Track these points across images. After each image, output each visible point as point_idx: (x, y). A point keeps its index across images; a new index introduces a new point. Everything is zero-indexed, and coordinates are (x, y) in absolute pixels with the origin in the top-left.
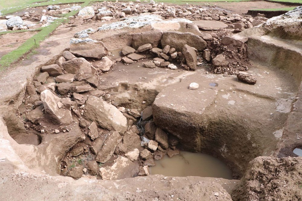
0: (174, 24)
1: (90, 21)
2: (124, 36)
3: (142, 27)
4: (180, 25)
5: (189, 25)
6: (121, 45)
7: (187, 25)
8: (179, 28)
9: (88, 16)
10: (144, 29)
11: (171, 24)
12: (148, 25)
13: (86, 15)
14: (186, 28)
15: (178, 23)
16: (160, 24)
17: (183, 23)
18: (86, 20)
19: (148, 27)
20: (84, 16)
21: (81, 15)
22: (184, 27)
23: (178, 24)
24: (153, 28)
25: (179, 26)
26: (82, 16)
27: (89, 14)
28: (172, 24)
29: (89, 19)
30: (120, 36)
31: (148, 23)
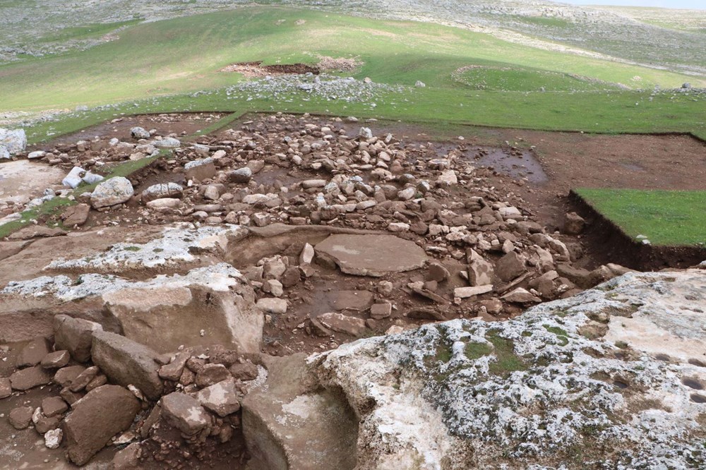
0: (177, 292)
1: (117, 209)
2: (43, 315)
3: (81, 299)
4: (191, 295)
5: (213, 297)
6: (39, 331)
7: (208, 295)
8: (188, 302)
9: (113, 199)
10: (87, 303)
11: (167, 290)
12: (95, 296)
13: (110, 196)
14: (205, 305)
15: (188, 289)
16: (135, 290)
17: (200, 290)
18: (111, 206)
19: (96, 300)
20: (104, 198)
21: (96, 197)
22: (202, 300)
23: (186, 292)
24: (108, 303)
25: (189, 296)
26: (98, 198)
27: (118, 193)
28: (170, 291)
29: (117, 206)
30: (33, 314)
31: (96, 292)
